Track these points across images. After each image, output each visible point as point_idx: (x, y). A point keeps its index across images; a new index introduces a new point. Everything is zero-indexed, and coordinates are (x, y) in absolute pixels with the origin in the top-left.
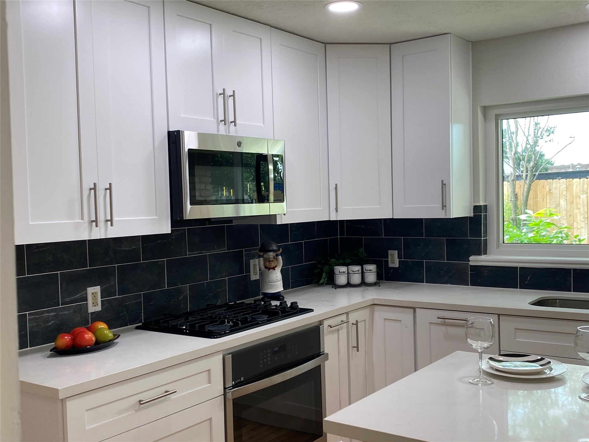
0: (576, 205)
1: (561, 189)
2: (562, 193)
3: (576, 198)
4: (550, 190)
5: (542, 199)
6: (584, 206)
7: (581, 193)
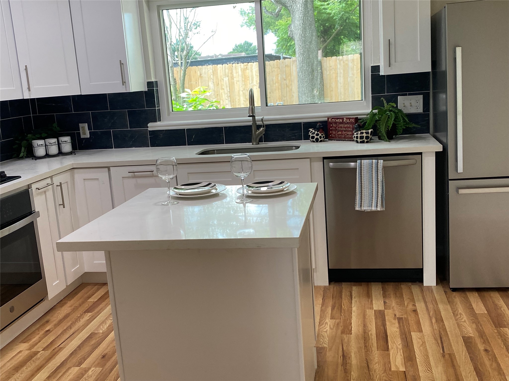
0: (221, 86)
1: (209, 74)
2: (210, 77)
3: (221, 81)
4: (201, 75)
5: (195, 82)
6: (227, 87)
7: (224, 76)
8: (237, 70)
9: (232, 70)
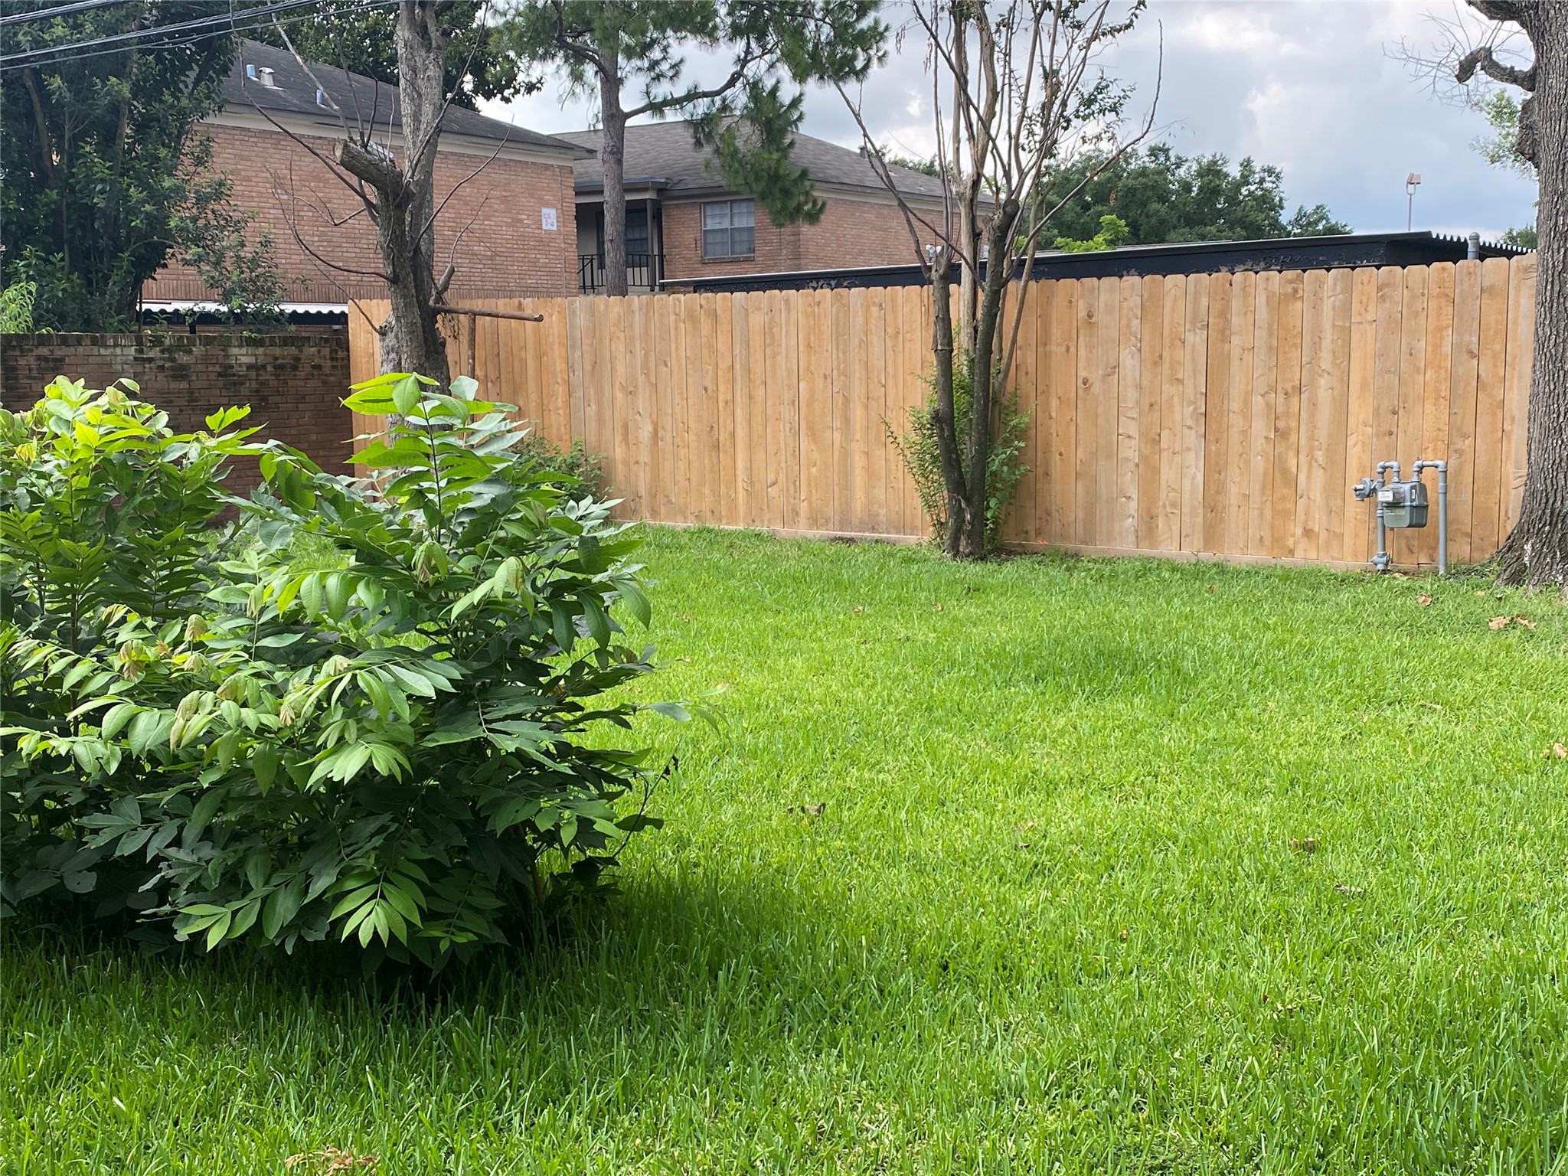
0: (1172, 368)
1: (1125, 312)
2: (1128, 326)
3: (1172, 345)
4: (1090, 316)
5: (1064, 349)
6: (1195, 371)
7: (1188, 326)
8: (1251, 299)
9: (1226, 300)
